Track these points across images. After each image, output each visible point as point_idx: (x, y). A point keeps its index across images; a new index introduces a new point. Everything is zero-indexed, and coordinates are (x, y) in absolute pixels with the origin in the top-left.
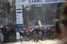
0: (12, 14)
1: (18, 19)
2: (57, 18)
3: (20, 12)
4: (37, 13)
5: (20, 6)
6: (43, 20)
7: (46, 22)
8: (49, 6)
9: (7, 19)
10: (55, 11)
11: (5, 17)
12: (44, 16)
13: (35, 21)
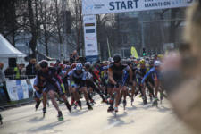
0: (75, 34)
1: (89, 45)
2: (170, 41)
3: (92, 31)
4: (127, 31)
5: (91, 17)
6: (141, 46)
7: (146, 50)
8: (153, 17)
9: (65, 45)
10: (167, 25)
11: (61, 42)
12: (143, 38)
13: (124, 49)
